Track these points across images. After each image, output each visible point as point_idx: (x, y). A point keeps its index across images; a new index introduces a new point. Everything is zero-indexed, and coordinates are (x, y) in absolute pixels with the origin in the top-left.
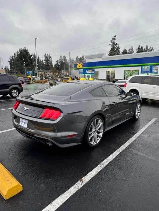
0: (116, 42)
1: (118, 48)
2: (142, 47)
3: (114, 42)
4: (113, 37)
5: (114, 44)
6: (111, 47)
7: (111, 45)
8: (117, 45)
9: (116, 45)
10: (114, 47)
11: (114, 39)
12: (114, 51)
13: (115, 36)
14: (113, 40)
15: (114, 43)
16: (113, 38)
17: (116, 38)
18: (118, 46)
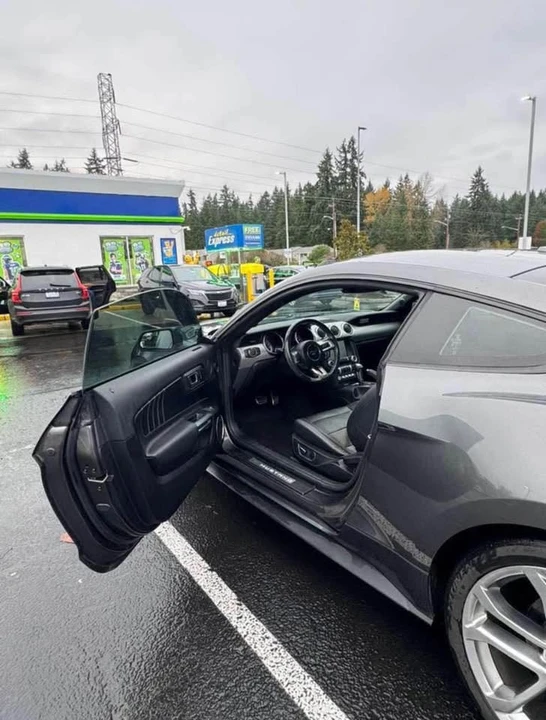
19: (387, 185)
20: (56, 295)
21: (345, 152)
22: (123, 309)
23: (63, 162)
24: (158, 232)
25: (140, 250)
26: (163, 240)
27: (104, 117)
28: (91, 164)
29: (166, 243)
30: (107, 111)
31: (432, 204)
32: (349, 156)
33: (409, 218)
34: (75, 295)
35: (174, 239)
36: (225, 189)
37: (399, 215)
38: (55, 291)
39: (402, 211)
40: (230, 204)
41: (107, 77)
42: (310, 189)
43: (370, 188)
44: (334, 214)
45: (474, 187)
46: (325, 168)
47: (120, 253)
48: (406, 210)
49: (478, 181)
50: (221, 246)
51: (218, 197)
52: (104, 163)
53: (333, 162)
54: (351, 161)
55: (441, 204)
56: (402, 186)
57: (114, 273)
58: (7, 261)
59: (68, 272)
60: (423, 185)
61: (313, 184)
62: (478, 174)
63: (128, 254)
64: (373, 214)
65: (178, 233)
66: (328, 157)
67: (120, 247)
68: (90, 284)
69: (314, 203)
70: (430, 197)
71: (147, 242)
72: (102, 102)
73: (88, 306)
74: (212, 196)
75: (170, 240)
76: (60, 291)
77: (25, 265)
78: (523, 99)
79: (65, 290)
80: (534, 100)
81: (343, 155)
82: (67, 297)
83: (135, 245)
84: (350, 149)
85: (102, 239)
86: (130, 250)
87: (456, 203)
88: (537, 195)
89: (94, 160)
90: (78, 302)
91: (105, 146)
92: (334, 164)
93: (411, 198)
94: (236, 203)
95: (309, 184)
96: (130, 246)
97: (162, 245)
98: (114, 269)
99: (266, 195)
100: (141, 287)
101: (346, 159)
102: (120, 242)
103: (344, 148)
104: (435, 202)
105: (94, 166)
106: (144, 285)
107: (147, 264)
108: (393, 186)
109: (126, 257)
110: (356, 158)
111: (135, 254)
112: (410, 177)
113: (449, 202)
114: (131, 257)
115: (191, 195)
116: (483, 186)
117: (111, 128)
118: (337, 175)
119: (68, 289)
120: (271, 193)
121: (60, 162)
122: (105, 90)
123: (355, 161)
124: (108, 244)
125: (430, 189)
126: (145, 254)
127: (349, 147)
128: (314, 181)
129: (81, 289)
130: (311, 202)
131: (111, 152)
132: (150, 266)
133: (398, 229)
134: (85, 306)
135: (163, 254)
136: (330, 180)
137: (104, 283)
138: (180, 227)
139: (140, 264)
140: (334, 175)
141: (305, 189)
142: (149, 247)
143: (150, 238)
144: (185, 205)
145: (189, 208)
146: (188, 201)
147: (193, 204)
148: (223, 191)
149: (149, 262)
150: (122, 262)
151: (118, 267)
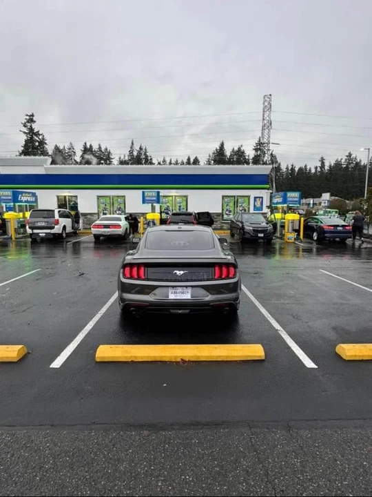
0: (36, 127)
1: (42, 143)
2: (91, 146)
3: (31, 126)
4: (27, 115)
5: (32, 133)
6: (24, 137)
7: (24, 133)
8: (40, 135)
9: (37, 134)
10: (32, 138)
11: (31, 120)
12: (33, 146)
13: (33, 115)
14: (28, 122)
15: (31, 130)
16: (28, 118)
17: (34, 119)
18: (41, 137)
23: (241, 146)
24: (253, 194)
26: (255, 198)
27: (264, 120)
28: (257, 146)
29: (258, 199)
30: (266, 116)
35: (262, 198)
36: (350, 155)
38: (182, 223)
40: (352, 165)
41: (269, 96)
50: (277, 203)
51: (343, 161)
57: (227, 214)
58: (180, 207)
59: (191, 215)
63: (236, 204)
65: (266, 194)
67: (232, 202)
71: (246, 199)
72: (264, 111)
75: (260, 197)
77: (187, 209)
83: (240, 200)
85: (223, 197)
86: (237, 202)
89: (259, 144)
94: (358, 164)
96: (237, 200)
97: (255, 201)
98: (227, 212)
107: (245, 210)
109: (235, 206)
115: (322, 161)
117: (267, 126)
122: (266, 104)
124: (226, 200)
132: (247, 212)
135: (255, 206)
138: (267, 191)
139: (241, 210)
142: (247, 201)
143: (249, 197)
144: (316, 168)
145: (319, 169)
146: (319, 164)
147: (323, 166)
148: (347, 156)
149: (247, 209)
150: (232, 209)
151: (230, 211)
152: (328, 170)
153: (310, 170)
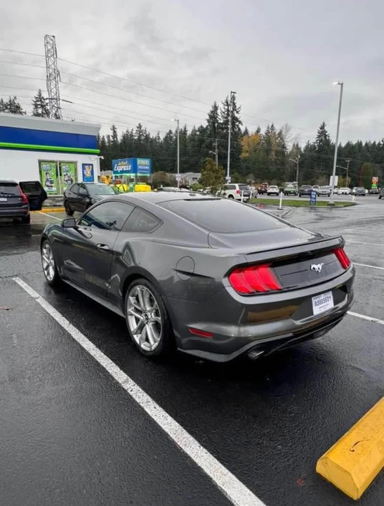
19: (258, 131)
20: (5, 200)
21: (228, 105)
22: (53, 211)
23: (15, 98)
24: (81, 159)
25: (67, 171)
26: (84, 165)
27: (48, 67)
28: (37, 101)
29: (86, 167)
30: (50, 63)
31: (289, 147)
32: (231, 109)
33: (273, 156)
34: (18, 201)
35: (92, 165)
36: (140, 127)
37: (265, 154)
38: (5, 197)
39: (268, 151)
40: (143, 138)
41: (52, 38)
42: (202, 130)
43: (246, 132)
44: (217, 150)
45: (319, 137)
46: (213, 116)
47: (53, 173)
48: (271, 150)
49: (322, 132)
50: (122, 172)
51: (134, 132)
52: (47, 101)
53: (219, 111)
54: (232, 112)
55: (297, 147)
56: (269, 132)
57: (48, 186)
59: (14, 185)
60: (283, 133)
61: (205, 127)
62: (322, 127)
63: (59, 172)
64: (247, 151)
65: (95, 160)
66: (216, 108)
67: (53, 168)
68: (29, 194)
69: (204, 141)
70: (288, 142)
71: (72, 166)
72: (47, 56)
73: (27, 208)
74: (130, 131)
75: (89, 165)
76: (7, 197)
78: (335, 83)
79: (11, 197)
80: (342, 84)
81: (226, 107)
82: (13, 201)
83: (64, 167)
84: (231, 103)
85: (40, 162)
86: (60, 170)
87: (307, 147)
88: (364, 144)
89: (40, 98)
90: (20, 205)
91: (48, 90)
92: (220, 114)
93: (275, 142)
94: (147, 137)
95: (202, 127)
96: (60, 168)
97: (84, 169)
98: (48, 184)
99: (170, 132)
100: (65, 197)
101: (228, 111)
102: (54, 164)
103: (227, 102)
104: (292, 146)
105: (40, 103)
106: (67, 196)
107: (72, 181)
108: (263, 132)
109: (57, 175)
110: (235, 110)
111: (63, 173)
112: (274, 126)
113: (303, 146)
114: (61, 175)
115: (114, 129)
116: (326, 136)
117: (53, 76)
118: (222, 122)
119: (14, 196)
120: (174, 131)
121: (12, 98)
122: (49, 47)
123: (235, 112)
124: (44, 166)
125: (288, 136)
126: (71, 174)
127: (231, 102)
128: (205, 124)
129: (22, 197)
130: (202, 141)
131: (53, 94)
132: (74, 182)
133: (264, 163)
134: (24, 208)
135: (84, 175)
136: (216, 124)
137: (38, 193)
138: (97, 157)
139: (67, 181)
140: (219, 121)
141: (199, 131)
142: (73, 169)
143: (75, 163)
144: (108, 137)
145: (111, 139)
146: (111, 133)
147: (115, 136)
148: (138, 127)
149: (74, 179)
150: (54, 179)
151: (52, 182)
152: (121, 140)
153: (103, 138)
